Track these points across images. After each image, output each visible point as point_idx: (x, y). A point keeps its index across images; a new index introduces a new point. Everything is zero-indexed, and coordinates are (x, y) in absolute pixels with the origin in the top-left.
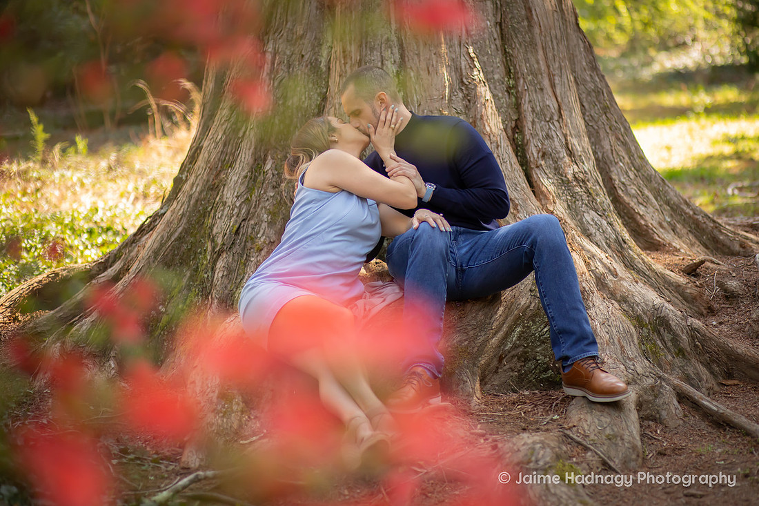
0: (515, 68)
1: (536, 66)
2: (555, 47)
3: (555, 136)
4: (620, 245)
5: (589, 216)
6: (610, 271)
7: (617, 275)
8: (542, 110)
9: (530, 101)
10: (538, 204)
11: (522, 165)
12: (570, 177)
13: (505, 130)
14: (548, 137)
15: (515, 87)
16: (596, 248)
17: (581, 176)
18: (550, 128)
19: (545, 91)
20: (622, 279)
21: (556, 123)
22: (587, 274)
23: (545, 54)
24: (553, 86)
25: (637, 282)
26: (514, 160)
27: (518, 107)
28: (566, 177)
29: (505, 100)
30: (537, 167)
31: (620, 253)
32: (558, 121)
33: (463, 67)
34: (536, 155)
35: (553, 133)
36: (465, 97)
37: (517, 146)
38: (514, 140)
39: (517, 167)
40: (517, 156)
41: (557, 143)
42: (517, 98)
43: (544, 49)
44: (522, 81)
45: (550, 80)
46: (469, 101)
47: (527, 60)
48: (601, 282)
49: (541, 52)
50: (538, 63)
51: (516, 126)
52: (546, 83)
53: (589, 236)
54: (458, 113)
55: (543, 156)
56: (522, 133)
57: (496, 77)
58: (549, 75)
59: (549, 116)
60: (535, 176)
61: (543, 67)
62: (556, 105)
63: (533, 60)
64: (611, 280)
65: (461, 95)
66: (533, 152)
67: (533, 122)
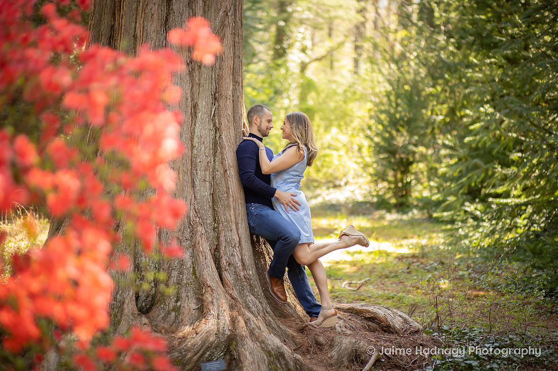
0: (218, 218)
1: (229, 218)
2: (240, 209)
3: (236, 255)
4: (264, 314)
5: (251, 298)
6: (257, 326)
7: (260, 329)
8: (230, 241)
9: (225, 236)
10: (224, 290)
11: (217, 269)
12: (242, 277)
13: (210, 250)
14: (232, 255)
15: (218, 228)
16: (251, 315)
17: (248, 276)
18: (234, 251)
19: (233, 231)
20: (263, 331)
21: (237, 248)
22: (245, 328)
23: (235, 212)
24: (237, 229)
25: (270, 334)
26: (214, 266)
27: (218, 238)
28: (240, 276)
29: (212, 234)
30: (225, 270)
31: (264, 318)
32: (238, 247)
33: (191, 216)
34: (225, 264)
35: (235, 253)
36: (191, 231)
37: (216, 258)
38: (214, 255)
39: (215, 270)
40: (215, 264)
41: (236, 259)
42: (218, 234)
43: (234, 209)
44: (221, 225)
45: (236, 225)
46: (193, 234)
47: (225, 214)
48: (252, 333)
49: (232, 211)
50: (230, 216)
51: (216, 248)
52: (234, 227)
53: (249, 308)
54: (186, 239)
55: (229, 264)
56: (219, 252)
57: (208, 222)
58: (236, 223)
59: (234, 244)
60: (224, 275)
61: (233, 218)
62: (238, 239)
63: (228, 215)
64: (257, 332)
65: (189, 230)
66: (224, 262)
67: (225, 247)
